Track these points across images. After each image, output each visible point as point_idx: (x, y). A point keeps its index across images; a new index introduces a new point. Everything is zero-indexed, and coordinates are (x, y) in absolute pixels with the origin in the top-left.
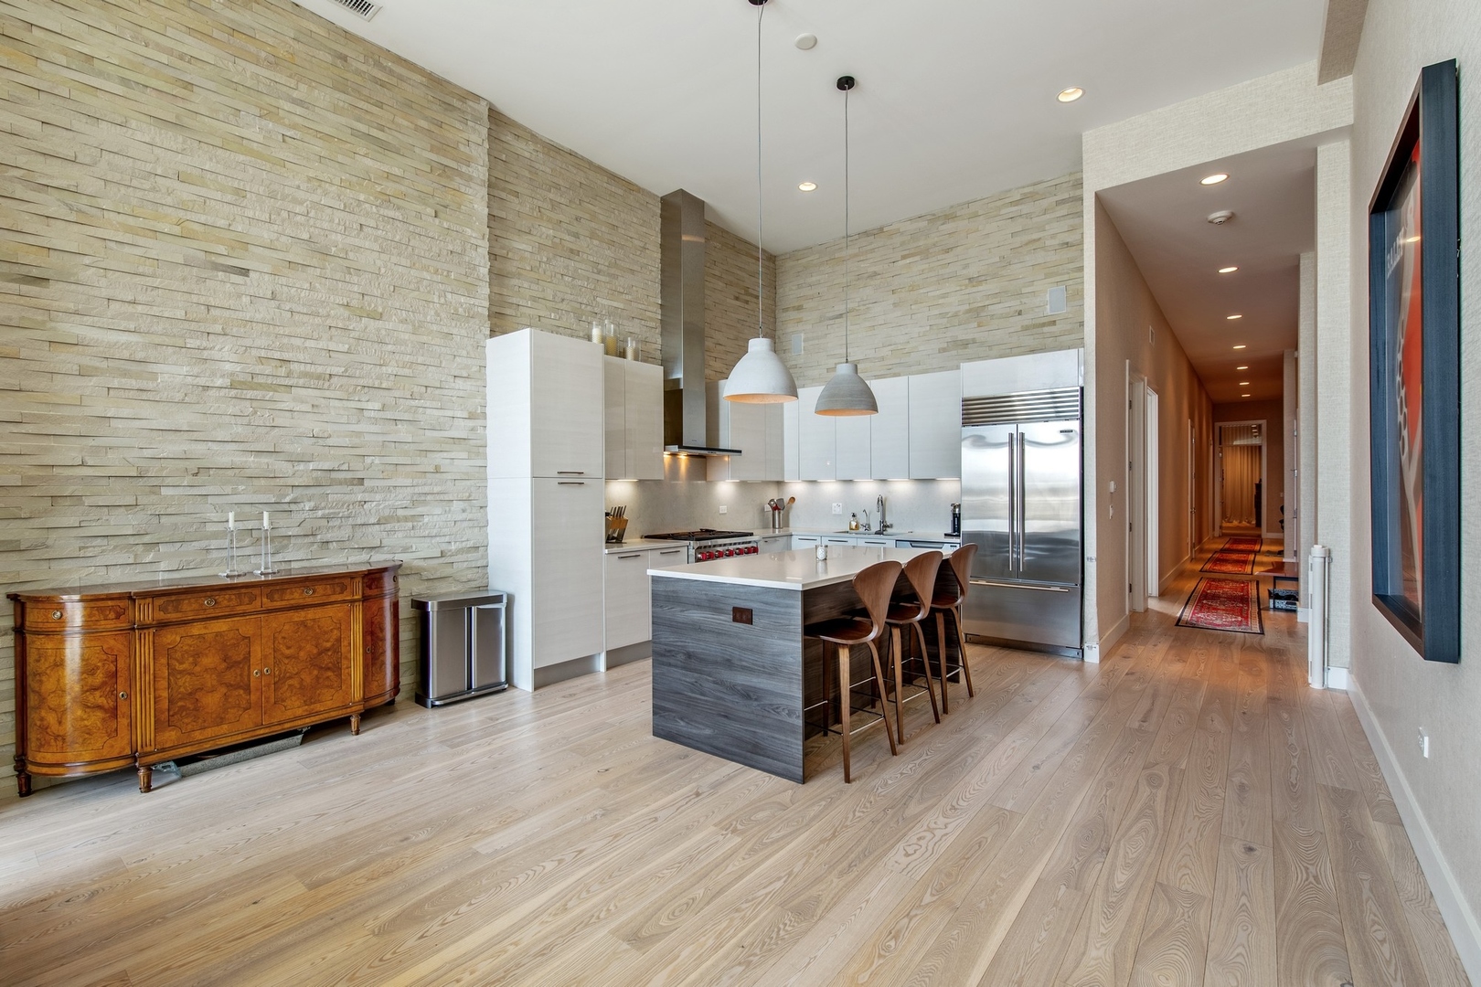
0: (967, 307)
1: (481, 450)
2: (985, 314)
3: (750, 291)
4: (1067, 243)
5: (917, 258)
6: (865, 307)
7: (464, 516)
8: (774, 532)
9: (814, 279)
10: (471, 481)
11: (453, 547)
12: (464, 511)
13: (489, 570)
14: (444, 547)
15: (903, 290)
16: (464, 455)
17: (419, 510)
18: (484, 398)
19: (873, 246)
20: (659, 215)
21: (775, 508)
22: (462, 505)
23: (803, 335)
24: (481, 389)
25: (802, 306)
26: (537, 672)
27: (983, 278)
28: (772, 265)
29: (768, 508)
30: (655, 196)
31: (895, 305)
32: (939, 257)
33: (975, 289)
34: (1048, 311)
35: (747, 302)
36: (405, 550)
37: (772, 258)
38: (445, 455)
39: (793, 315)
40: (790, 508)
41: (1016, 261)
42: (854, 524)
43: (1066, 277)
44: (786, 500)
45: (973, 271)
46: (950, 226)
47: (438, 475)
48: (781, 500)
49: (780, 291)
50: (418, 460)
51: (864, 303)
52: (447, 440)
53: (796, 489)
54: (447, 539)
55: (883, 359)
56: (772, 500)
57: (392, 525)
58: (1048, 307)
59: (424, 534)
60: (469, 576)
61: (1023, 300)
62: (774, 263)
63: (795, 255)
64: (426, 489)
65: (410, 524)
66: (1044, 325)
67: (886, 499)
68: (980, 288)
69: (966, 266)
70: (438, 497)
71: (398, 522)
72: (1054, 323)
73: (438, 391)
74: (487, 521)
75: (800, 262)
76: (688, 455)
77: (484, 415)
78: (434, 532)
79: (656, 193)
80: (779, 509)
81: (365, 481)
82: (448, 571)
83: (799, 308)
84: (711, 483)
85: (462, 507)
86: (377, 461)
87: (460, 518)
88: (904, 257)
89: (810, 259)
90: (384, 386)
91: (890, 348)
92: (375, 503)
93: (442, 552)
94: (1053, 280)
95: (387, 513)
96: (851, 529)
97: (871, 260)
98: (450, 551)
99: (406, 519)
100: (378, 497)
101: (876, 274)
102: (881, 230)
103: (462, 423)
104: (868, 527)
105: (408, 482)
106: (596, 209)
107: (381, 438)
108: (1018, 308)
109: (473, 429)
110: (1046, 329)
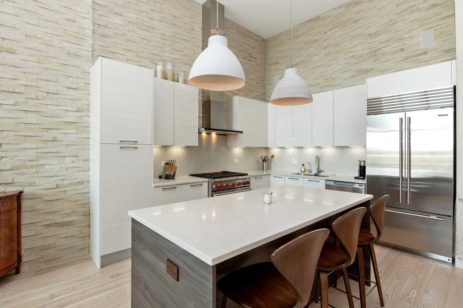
0: (368, 51)
1: (86, 129)
2: (380, 53)
3: (252, 55)
4: (435, 4)
5: (339, 28)
6: (309, 58)
7: (73, 165)
8: (263, 173)
9: (284, 48)
10: (78, 146)
11: (65, 182)
12: (73, 162)
13: (91, 194)
14: (59, 182)
15: (331, 47)
16: (74, 131)
17: (42, 162)
18: (89, 100)
19: (314, 27)
20: (201, 14)
21: (264, 160)
22: (72, 159)
23: (278, 76)
24: (86, 96)
25: (278, 62)
26: (102, 257)
27: (379, 33)
28: (264, 44)
29: (260, 160)
30: (199, 4)
31: (326, 55)
32: (351, 26)
33: (373, 40)
34: (422, 46)
35: (250, 61)
36: (31, 185)
37: (264, 41)
38: (60, 131)
39: (274, 67)
40: (271, 160)
41: (400, 20)
42: (303, 169)
43: (435, 24)
44: (269, 156)
45: (372, 30)
46: (358, 8)
47: (55, 142)
48: (266, 157)
49: (268, 56)
50: (41, 134)
51: (309, 56)
52: (62, 123)
53: (275, 151)
54: (61, 178)
55: (319, 84)
56: (262, 156)
57: (22, 170)
58: (422, 44)
59: (44, 175)
60: (76, 198)
61: (405, 42)
62: (265, 43)
63: (275, 38)
64: (47, 150)
65: (34, 170)
66: (418, 55)
67: (320, 157)
68: (376, 39)
69: (368, 28)
70: (55, 155)
71: (26, 168)
72: (426, 53)
73: (56, 96)
74: (89, 167)
75: (277, 41)
76: (216, 134)
77: (88, 110)
78: (52, 174)
79: (199, 2)
80: (265, 161)
81: (3, 145)
82: (62, 196)
83: (277, 63)
84: (229, 148)
85: (72, 160)
86: (12, 134)
87: (70, 166)
88: (331, 30)
89: (282, 38)
90: (16, 91)
91: (323, 78)
92: (9, 158)
93: (57, 185)
94: (425, 27)
95: (18, 163)
96: (302, 172)
97: (313, 34)
98: (63, 184)
99: (32, 167)
100: (11, 154)
101: (315, 41)
102: (318, 17)
103: (73, 114)
104: (310, 171)
105: (34, 146)
106: (164, 7)
107: (14, 121)
108: (401, 47)
109: (80, 117)
110: (420, 57)
